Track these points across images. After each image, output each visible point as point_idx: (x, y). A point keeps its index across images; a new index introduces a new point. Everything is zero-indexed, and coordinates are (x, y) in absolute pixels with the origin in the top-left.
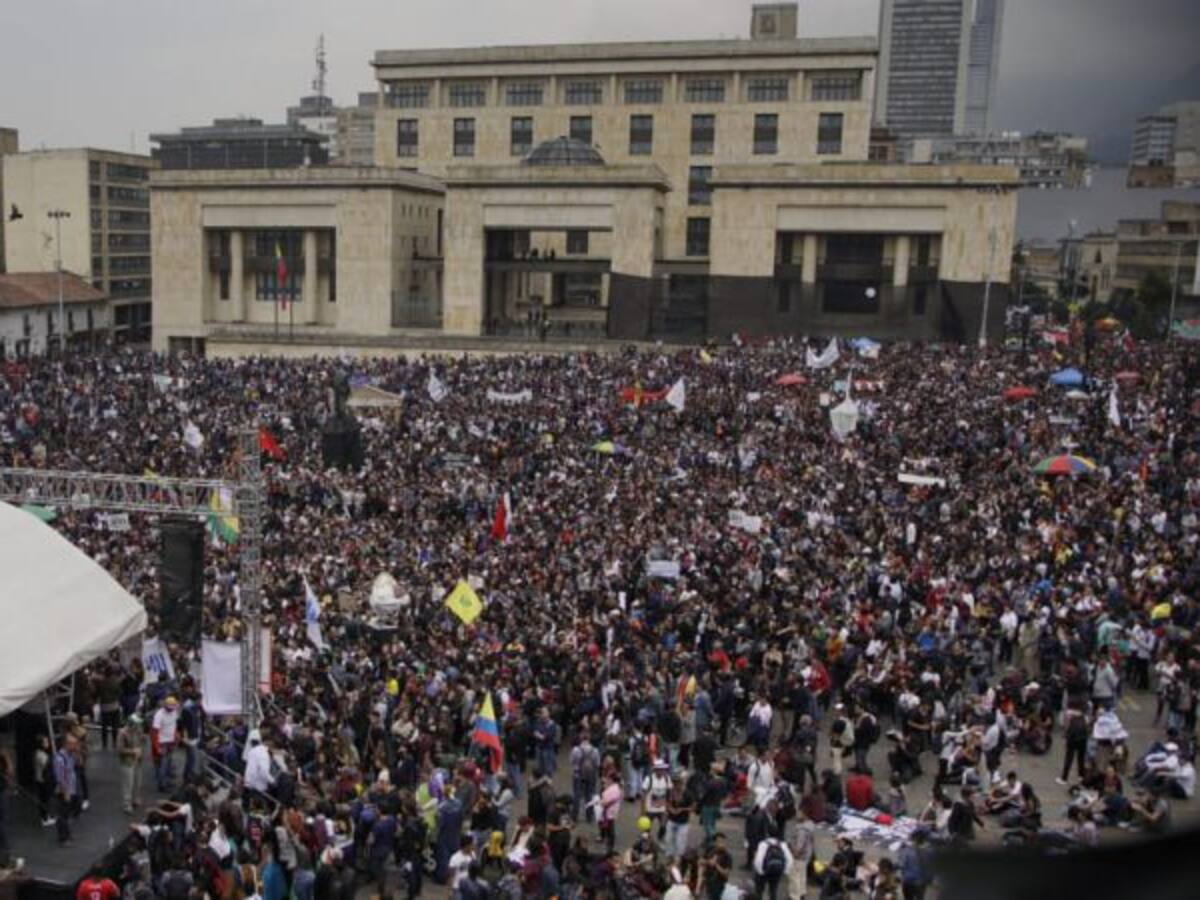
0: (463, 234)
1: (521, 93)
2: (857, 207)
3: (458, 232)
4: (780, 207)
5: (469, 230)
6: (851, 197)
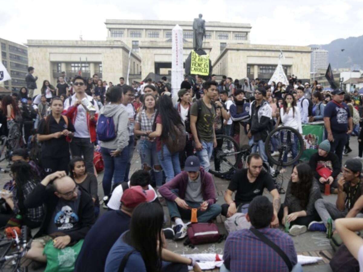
0: (148, 64)
1: (153, 34)
2: (269, 57)
3: (146, 63)
4: (248, 56)
5: (150, 63)
6: (268, 54)
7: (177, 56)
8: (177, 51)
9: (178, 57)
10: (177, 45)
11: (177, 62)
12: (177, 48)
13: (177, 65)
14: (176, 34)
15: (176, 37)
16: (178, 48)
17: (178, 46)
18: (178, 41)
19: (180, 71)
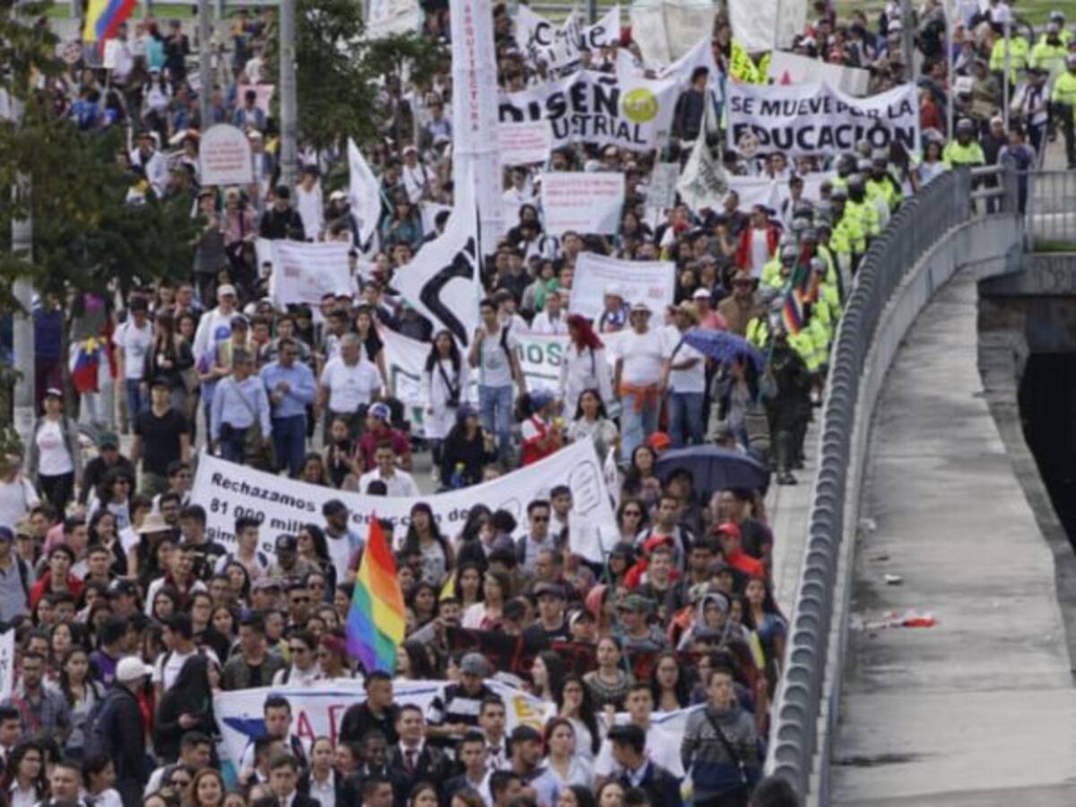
7: (474, 94)
8: (472, 73)
9: (478, 96)
10: (472, 53)
11: (474, 116)
12: (472, 63)
13: (475, 128)
14: (468, 10)
15: (468, 20)
16: (478, 65)
17: (476, 56)
18: (475, 36)
19: (486, 154)
